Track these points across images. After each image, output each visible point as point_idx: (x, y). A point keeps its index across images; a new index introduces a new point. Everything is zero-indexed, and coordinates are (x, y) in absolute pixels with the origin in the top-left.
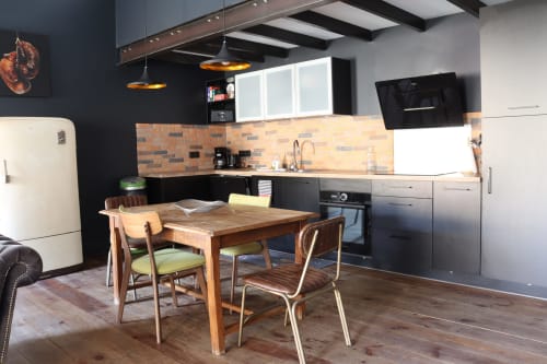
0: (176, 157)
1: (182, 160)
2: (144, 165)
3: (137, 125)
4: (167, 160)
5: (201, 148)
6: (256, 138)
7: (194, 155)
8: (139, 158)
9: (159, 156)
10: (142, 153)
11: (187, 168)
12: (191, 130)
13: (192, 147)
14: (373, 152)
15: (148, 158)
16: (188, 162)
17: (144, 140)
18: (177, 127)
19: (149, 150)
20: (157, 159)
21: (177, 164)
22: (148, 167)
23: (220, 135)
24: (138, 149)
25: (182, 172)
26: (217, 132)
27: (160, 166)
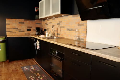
0: (22, 30)
1: (24, 31)
2: (9, 32)
3: (6, 19)
4: (18, 31)
5: (32, 27)
6: (47, 25)
7: (29, 30)
8: (7, 30)
9: (15, 30)
10: (8, 28)
11: (26, 34)
12: (28, 22)
13: (28, 27)
14: (78, 32)
15: (10, 30)
16: (26, 32)
17: (9, 24)
18: (22, 21)
19: (11, 27)
20: (14, 31)
21: (22, 33)
22: (10, 33)
23: (40, 24)
24: (7, 27)
25: (24, 35)
26: (38, 22)
27: (15, 33)
